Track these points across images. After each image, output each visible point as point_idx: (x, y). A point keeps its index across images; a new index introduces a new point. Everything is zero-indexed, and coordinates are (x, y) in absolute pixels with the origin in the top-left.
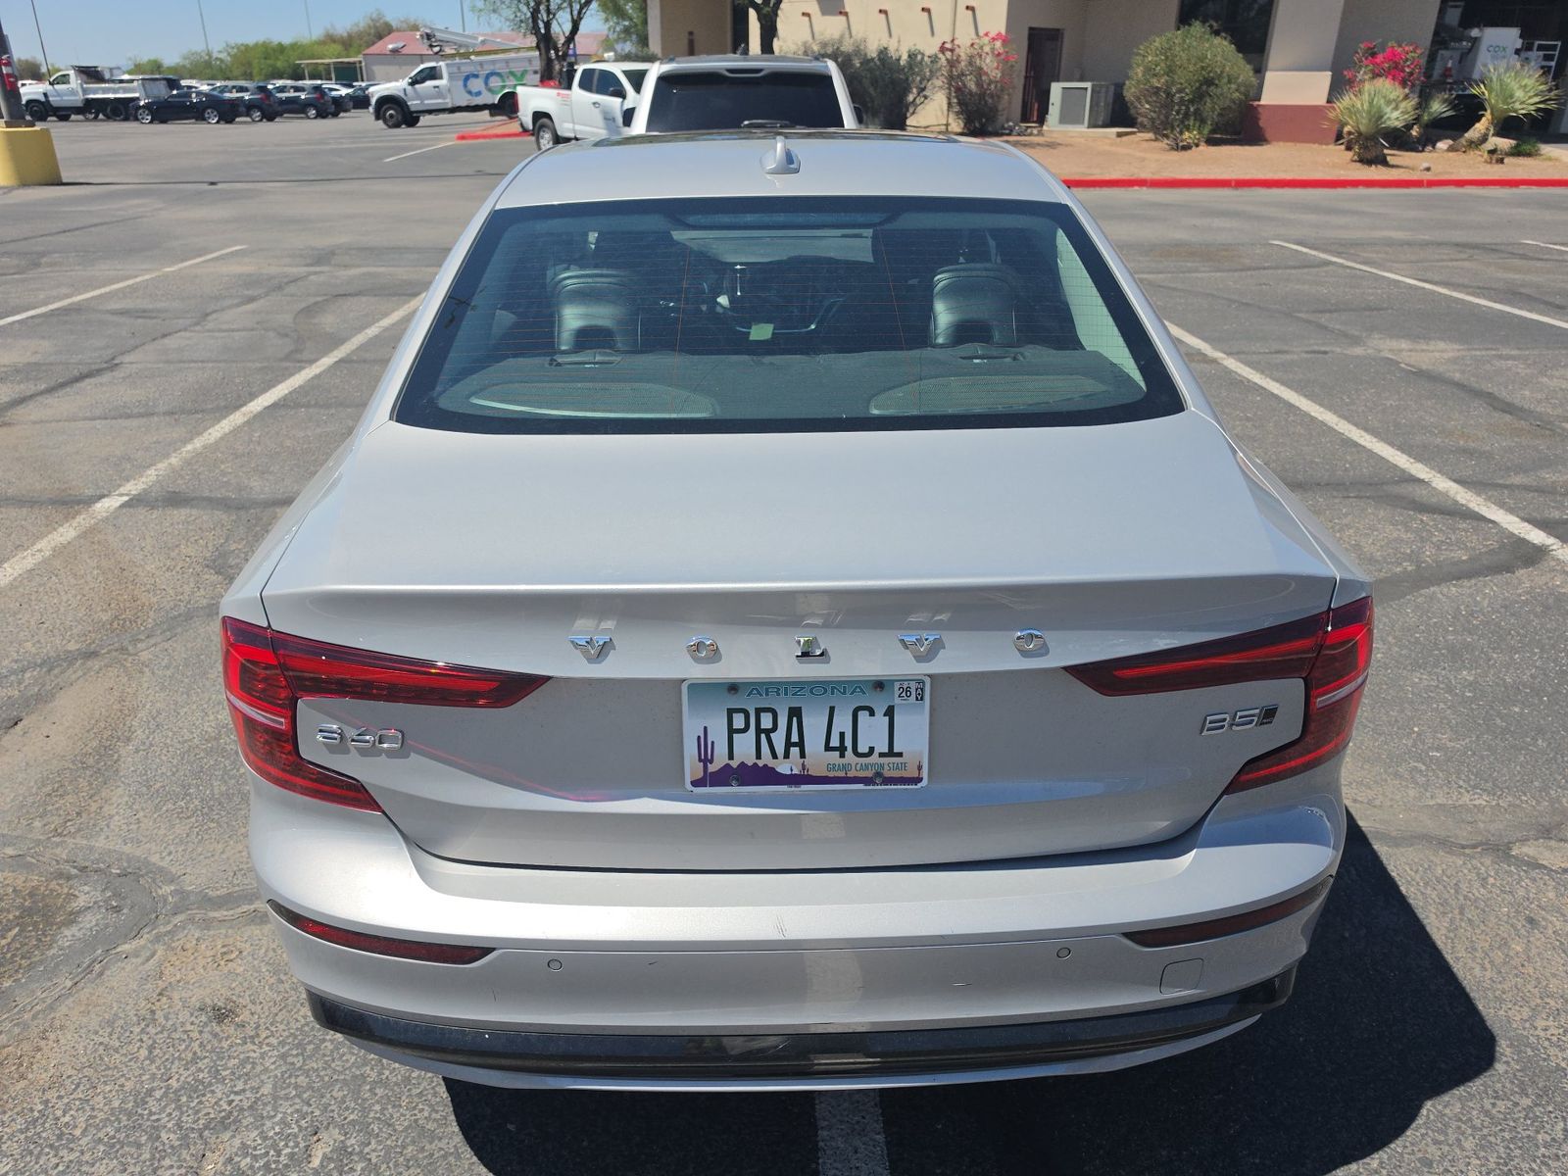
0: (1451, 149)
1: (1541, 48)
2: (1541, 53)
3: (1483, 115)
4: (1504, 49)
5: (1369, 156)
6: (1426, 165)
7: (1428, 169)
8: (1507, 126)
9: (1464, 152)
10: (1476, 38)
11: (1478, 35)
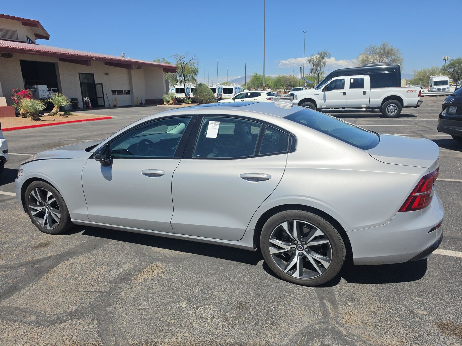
0: (49, 115)
1: (53, 90)
2: (53, 91)
3: (54, 106)
4: (45, 91)
5: (36, 118)
6: (53, 119)
7: (54, 120)
8: (61, 108)
9: (54, 116)
10: (36, 88)
11: (37, 87)
